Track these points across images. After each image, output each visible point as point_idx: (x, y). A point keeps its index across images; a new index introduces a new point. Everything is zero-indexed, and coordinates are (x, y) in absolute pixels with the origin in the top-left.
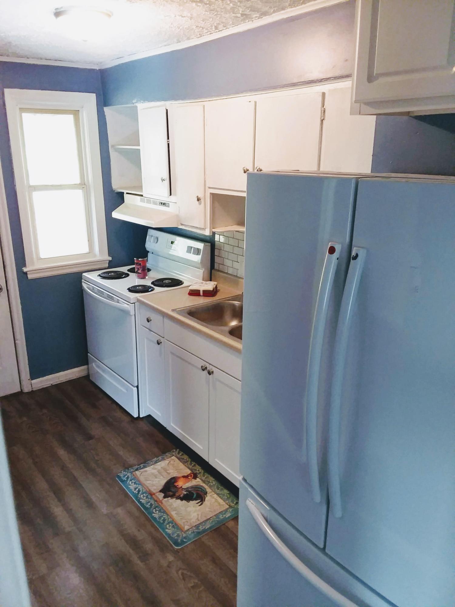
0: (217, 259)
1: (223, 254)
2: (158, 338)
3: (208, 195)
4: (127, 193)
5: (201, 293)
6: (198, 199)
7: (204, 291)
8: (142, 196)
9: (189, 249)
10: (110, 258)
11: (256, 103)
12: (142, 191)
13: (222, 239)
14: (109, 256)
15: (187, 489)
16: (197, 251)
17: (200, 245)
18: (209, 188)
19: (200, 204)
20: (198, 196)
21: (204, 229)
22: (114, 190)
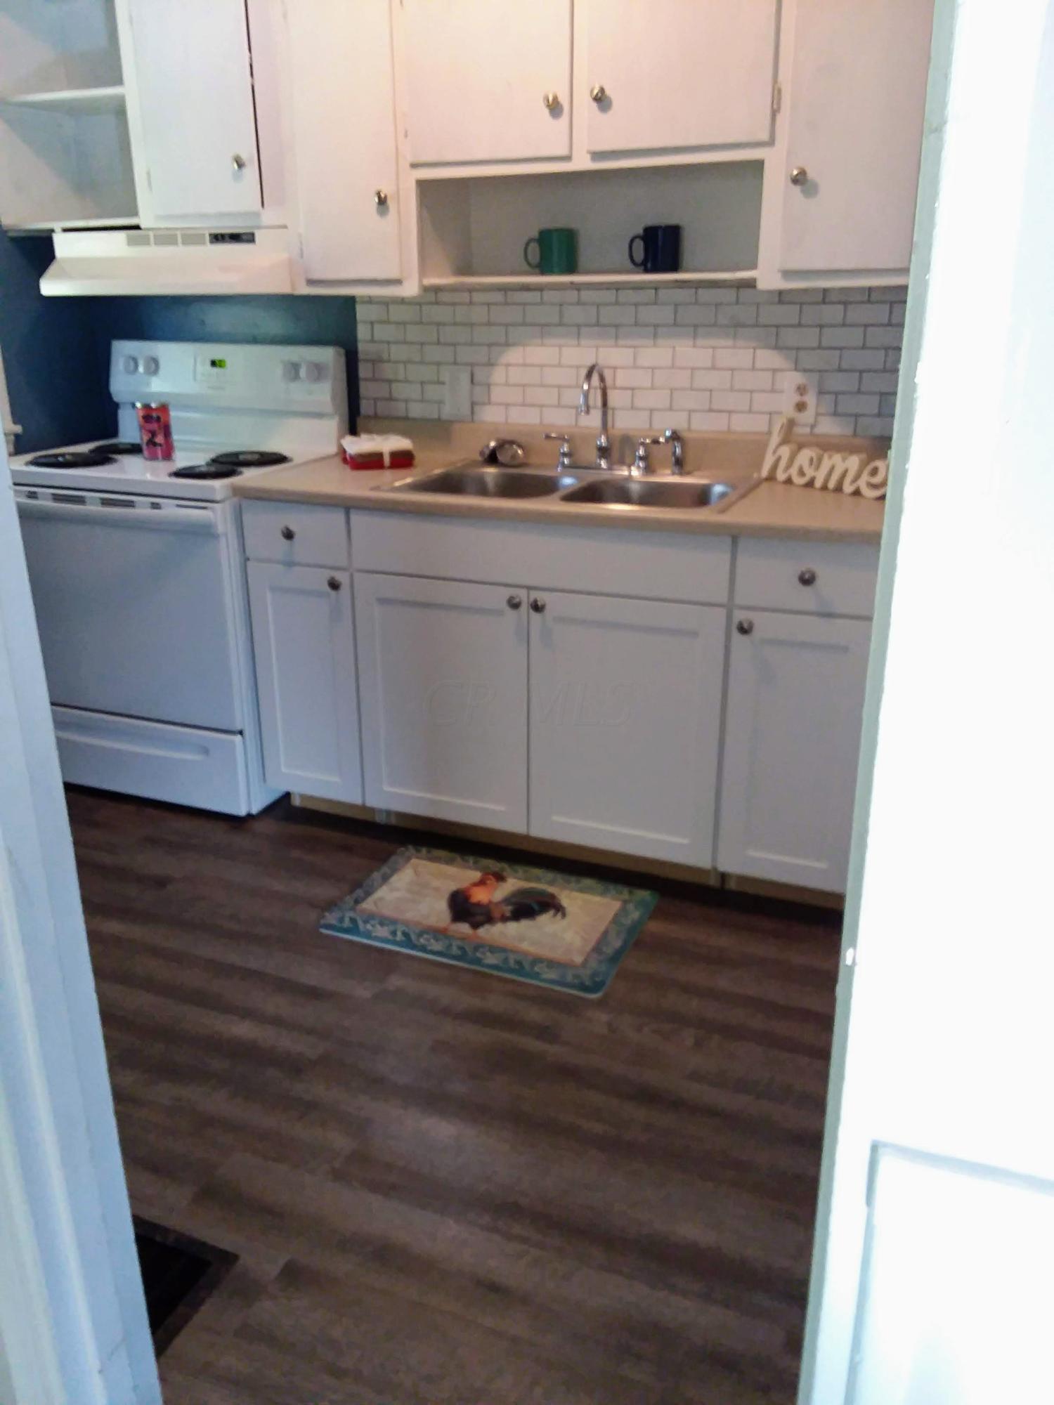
0: (366, 389)
1: (387, 371)
2: (328, 574)
3: (410, 188)
4: (66, 230)
5: (387, 460)
6: (382, 201)
7: (391, 454)
8: (137, 227)
9: (293, 369)
10: (18, 429)
12: (135, 213)
13: (381, 332)
14: (15, 422)
15: (507, 901)
16: (318, 371)
17: (323, 356)
18: (414, 166)
19: (381, 217)
20: (379, 194)
21: (400, 282)
22: (5, 229)
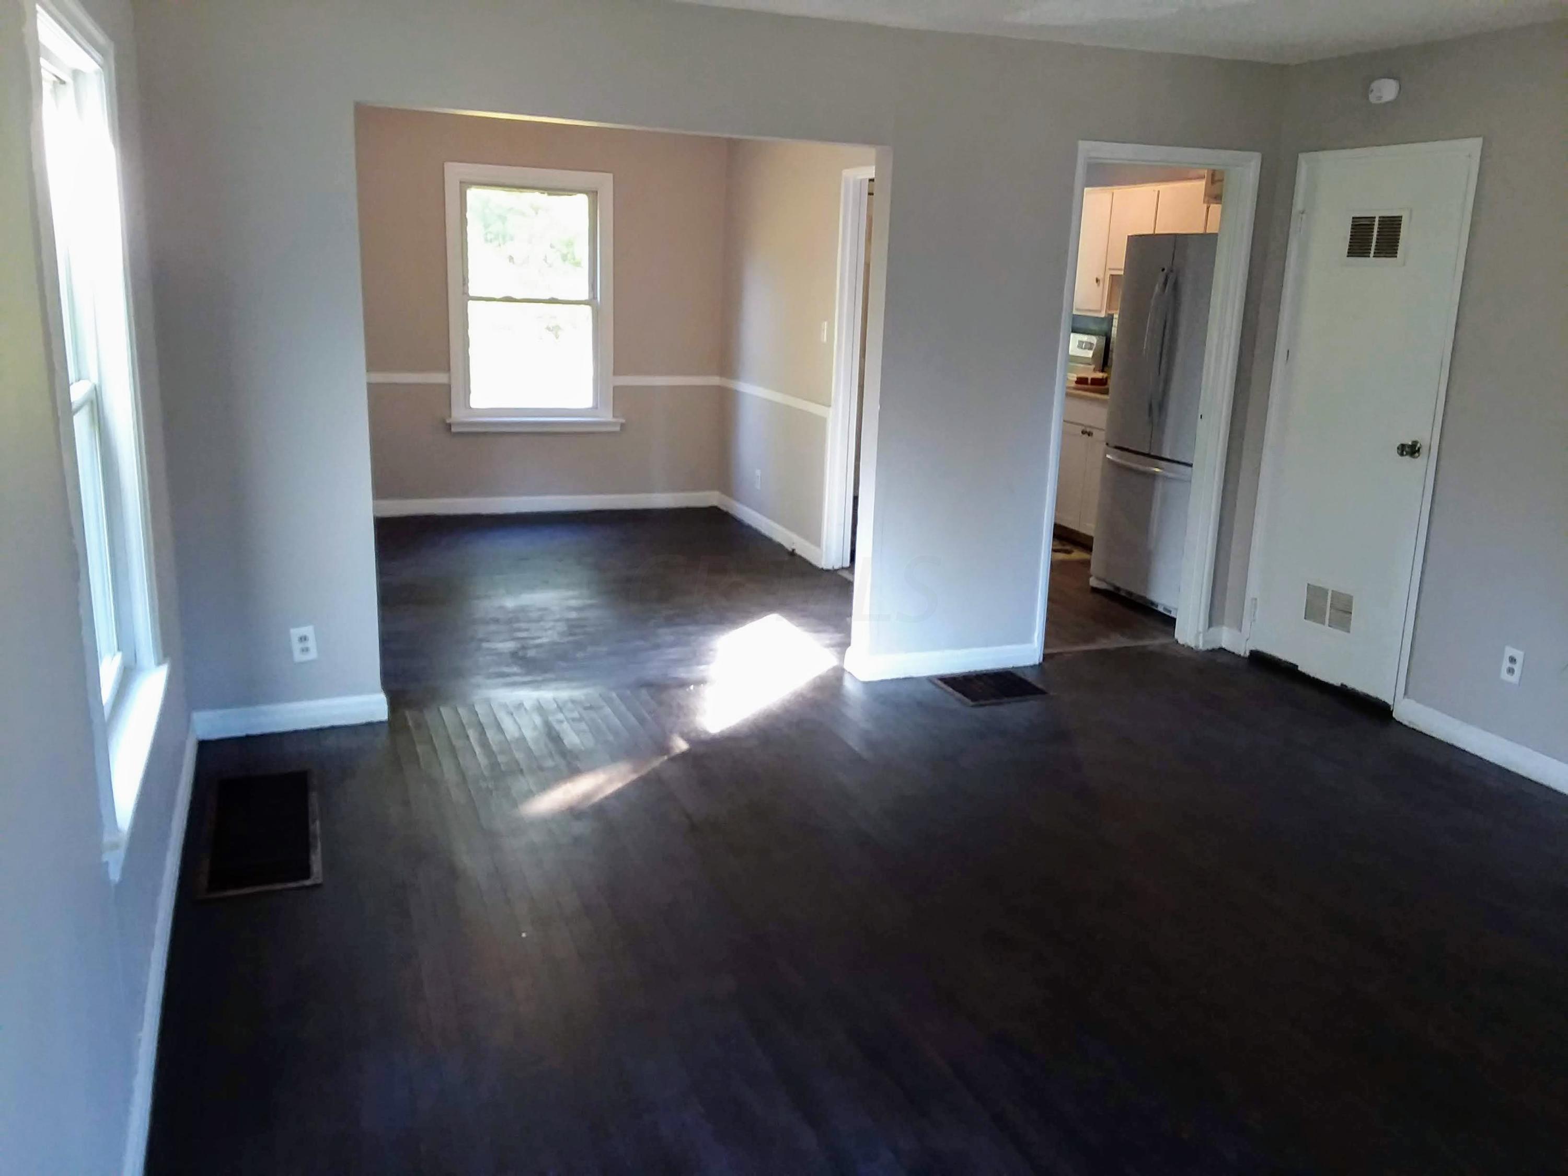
0: (1110, 352)
3: (1108, 276)
5: (1089, 381)
6: (1097, 280)
7: (1093, 379)
9: (1081, 344)
11: (1159, 191)
16: (1089, 346)
17: (1094, 340)
18: (1110, 269)
19: (1099, 285)
20: (1096, 277)
21: (1100, 311)
